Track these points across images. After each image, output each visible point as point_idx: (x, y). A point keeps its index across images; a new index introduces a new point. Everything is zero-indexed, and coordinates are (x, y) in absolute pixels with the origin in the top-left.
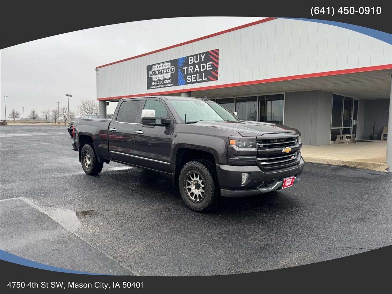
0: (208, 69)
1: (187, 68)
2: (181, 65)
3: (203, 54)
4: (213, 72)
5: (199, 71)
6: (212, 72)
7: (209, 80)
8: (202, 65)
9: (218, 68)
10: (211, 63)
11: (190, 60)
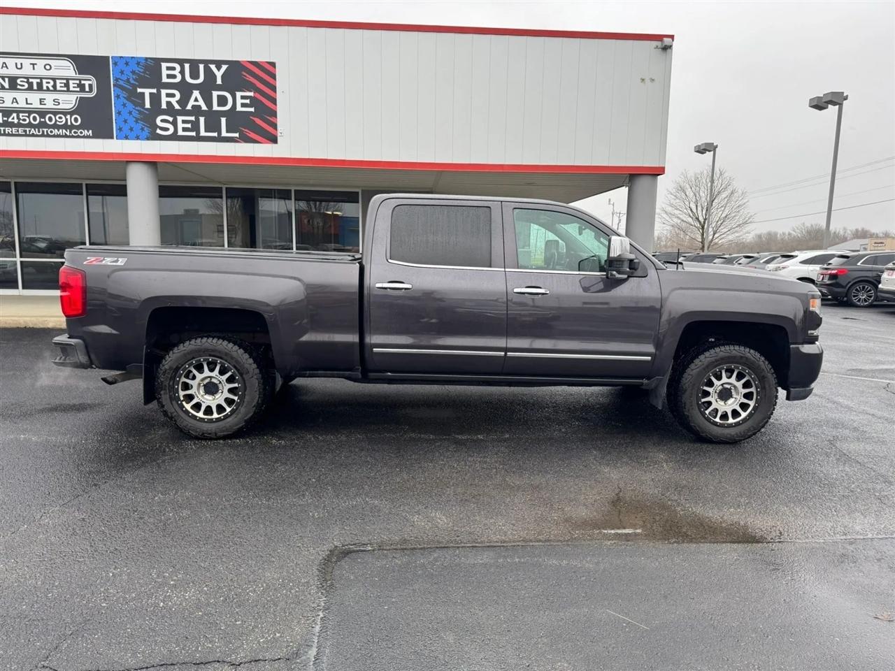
0: (239, 108)
1: (154, 91)
2: (128, 79)
3: (219, 64)
4: (258, 121)
5: (204, 108)
6: (255, 119)
7: (245, 139)
8: (215, 94)
9: (276, 112)
10: (251, 94)
11: (165, 72)
